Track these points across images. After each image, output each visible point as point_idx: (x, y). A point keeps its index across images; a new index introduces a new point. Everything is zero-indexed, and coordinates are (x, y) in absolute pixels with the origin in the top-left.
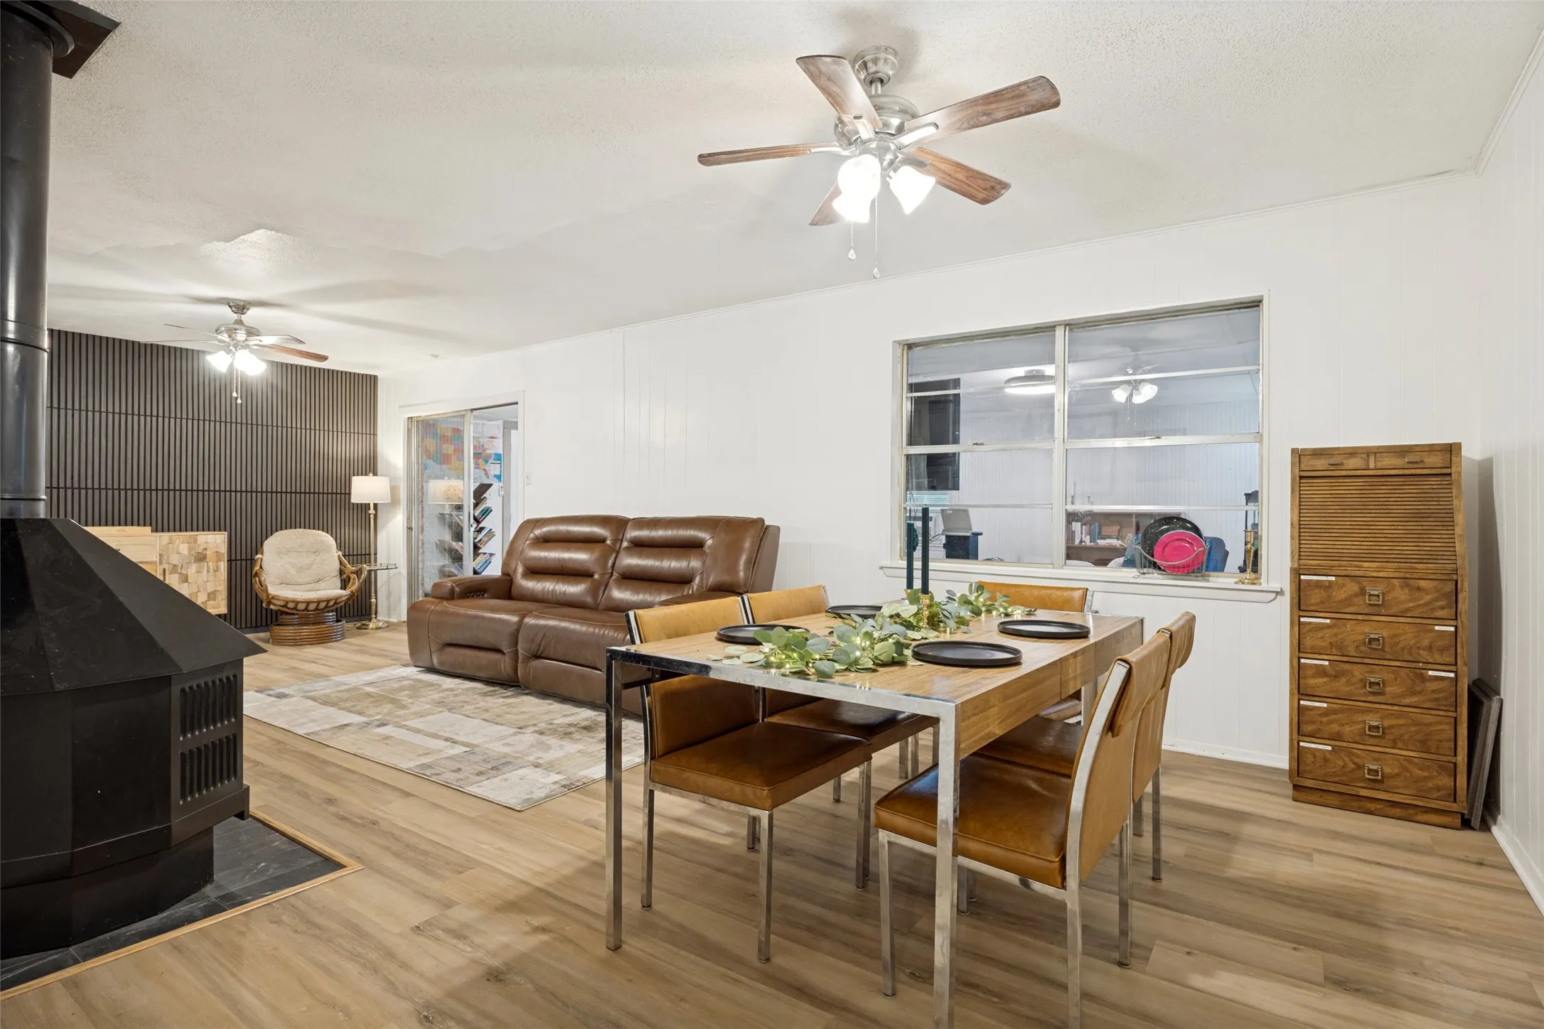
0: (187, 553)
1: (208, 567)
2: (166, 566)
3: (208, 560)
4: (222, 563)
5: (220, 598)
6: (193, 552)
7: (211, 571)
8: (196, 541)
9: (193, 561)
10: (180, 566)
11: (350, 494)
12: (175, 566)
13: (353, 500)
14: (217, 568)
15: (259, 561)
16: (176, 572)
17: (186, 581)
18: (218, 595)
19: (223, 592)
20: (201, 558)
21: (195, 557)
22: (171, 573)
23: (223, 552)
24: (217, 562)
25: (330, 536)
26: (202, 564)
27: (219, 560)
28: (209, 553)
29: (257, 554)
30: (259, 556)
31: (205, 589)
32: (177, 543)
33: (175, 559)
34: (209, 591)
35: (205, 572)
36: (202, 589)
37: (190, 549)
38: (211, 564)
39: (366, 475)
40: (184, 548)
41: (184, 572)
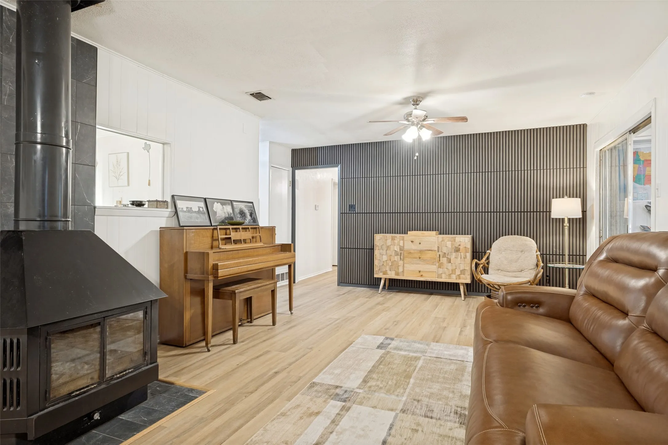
0: (451, 247)
1: (461, 255)
2: (440, 253)
3: (461, 251)
4: (468, 253)
5: (467, 274)
6: (453, 246)
7: (462, 258)
8: (455, 241)
9: (453, 252)
10: (447, 254)
11: (550, 212)
12: (445, 253)
13: (552, 216)
14: (465, 256)
15: (488, 254)
16: (445, 257)
17: (450, 262)
18: (466, 272)
19: (469, 271)
20: (457, 250)
21: (454, 250)
22: (443, 257)
23: (469, 247)
24: (466, 253)
25: (532, 240)
26: (458, 253)
27: (466, 252)
28: (461, 247)
29: (488, 250)
30: (488, 251)
31: (460, 268)
32: (446, 241)
33: (445, 250)
34: (461, 269)
35: (459, 259)
36: (457, 268)
37: (452, 245)
38: (462, 254)
39: (563, 197)
40: (449, 244)
41: (449, 257)
